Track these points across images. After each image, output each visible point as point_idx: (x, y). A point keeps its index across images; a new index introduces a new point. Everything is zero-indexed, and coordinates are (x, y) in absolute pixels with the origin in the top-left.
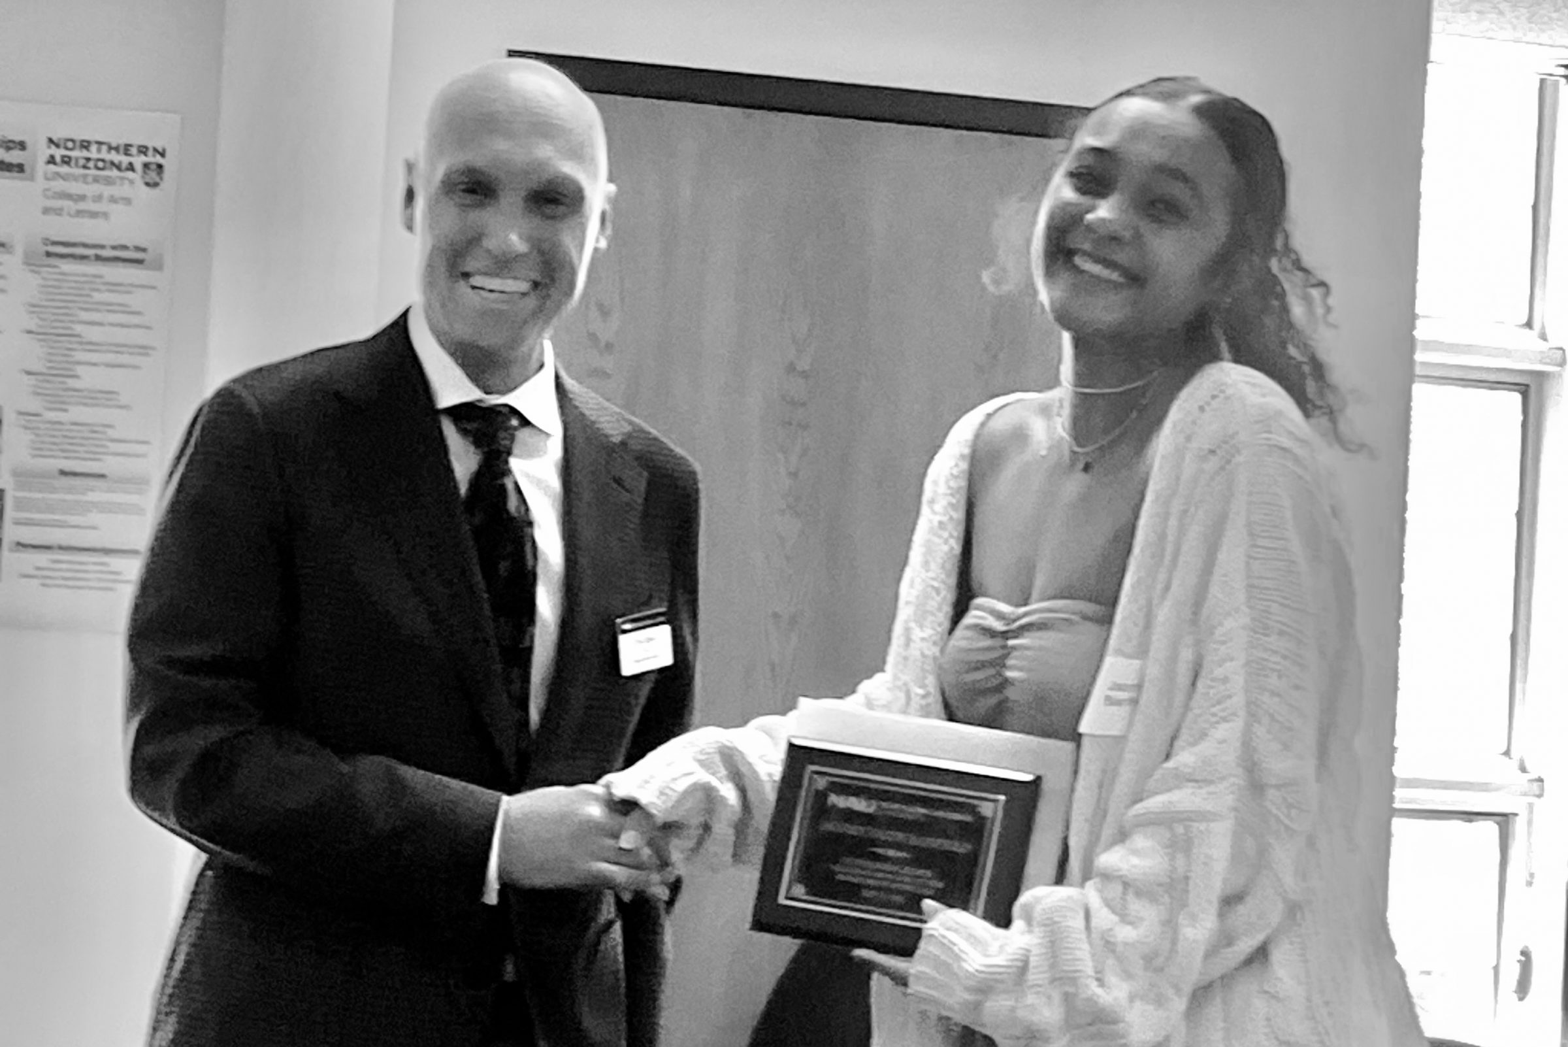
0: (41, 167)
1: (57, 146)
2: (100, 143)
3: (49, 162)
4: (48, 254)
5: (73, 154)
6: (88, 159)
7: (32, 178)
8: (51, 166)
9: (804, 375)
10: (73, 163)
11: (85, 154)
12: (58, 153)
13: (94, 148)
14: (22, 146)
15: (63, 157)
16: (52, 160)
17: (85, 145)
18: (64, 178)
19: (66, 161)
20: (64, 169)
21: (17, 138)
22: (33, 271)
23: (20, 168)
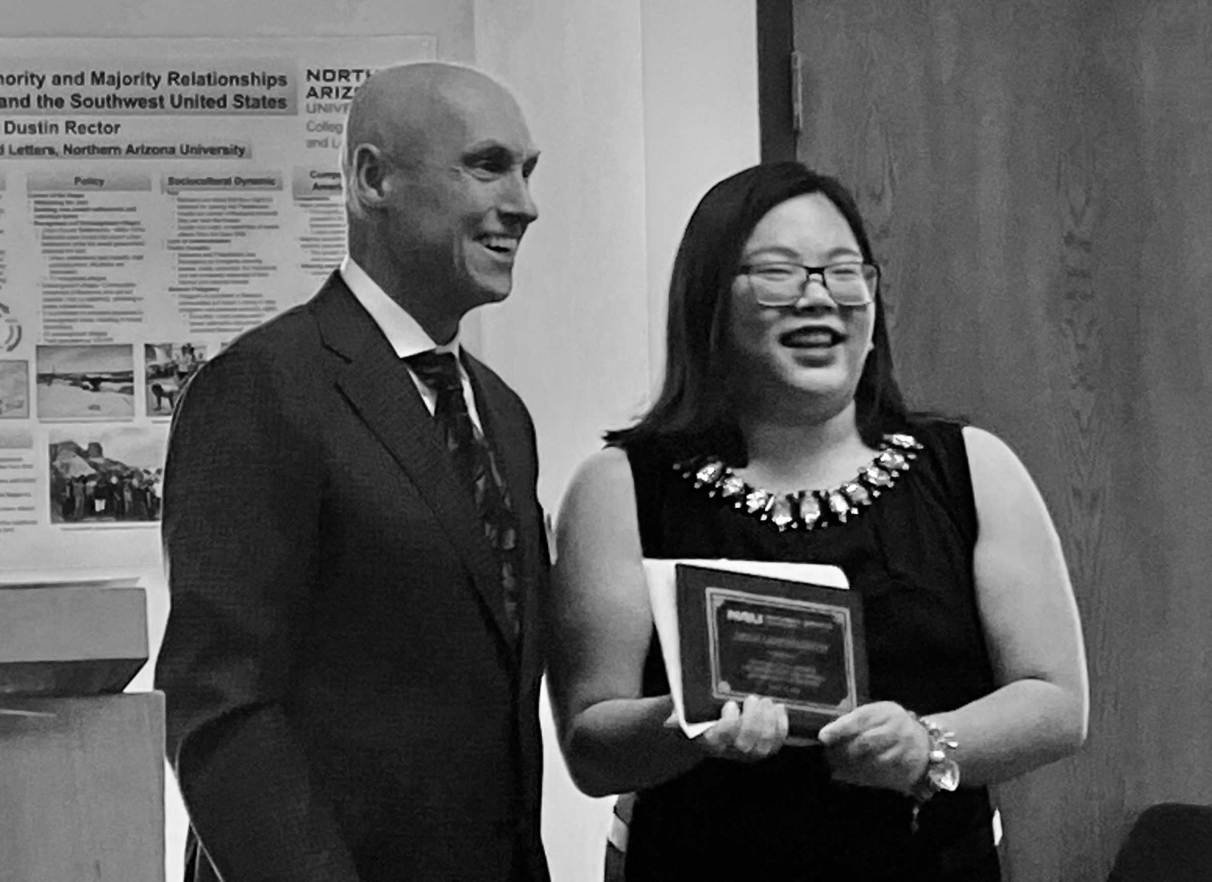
0: (304, 102)
1: (317, 78)
2: (359, 72)
3: (309, 95)
4: (316, 187)
5: (332, 85)
6: (349, 89)
7: (295, 113)
8: (312, 98)
9: (1086, 245)
10: (334, 94)
11: (344, 83)
12: (319, 85)
13: (353, 77)
14: (283, 81)
15: (323, 88)
16: (312, 93)
17: (344, 74)
18: (327, 109)
19: (327, 92)
20: (326, 101)
21: (277, 75)
22: (302, 205)
23: (282, 103)
